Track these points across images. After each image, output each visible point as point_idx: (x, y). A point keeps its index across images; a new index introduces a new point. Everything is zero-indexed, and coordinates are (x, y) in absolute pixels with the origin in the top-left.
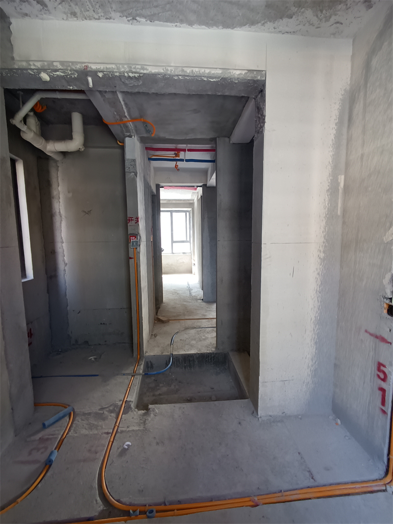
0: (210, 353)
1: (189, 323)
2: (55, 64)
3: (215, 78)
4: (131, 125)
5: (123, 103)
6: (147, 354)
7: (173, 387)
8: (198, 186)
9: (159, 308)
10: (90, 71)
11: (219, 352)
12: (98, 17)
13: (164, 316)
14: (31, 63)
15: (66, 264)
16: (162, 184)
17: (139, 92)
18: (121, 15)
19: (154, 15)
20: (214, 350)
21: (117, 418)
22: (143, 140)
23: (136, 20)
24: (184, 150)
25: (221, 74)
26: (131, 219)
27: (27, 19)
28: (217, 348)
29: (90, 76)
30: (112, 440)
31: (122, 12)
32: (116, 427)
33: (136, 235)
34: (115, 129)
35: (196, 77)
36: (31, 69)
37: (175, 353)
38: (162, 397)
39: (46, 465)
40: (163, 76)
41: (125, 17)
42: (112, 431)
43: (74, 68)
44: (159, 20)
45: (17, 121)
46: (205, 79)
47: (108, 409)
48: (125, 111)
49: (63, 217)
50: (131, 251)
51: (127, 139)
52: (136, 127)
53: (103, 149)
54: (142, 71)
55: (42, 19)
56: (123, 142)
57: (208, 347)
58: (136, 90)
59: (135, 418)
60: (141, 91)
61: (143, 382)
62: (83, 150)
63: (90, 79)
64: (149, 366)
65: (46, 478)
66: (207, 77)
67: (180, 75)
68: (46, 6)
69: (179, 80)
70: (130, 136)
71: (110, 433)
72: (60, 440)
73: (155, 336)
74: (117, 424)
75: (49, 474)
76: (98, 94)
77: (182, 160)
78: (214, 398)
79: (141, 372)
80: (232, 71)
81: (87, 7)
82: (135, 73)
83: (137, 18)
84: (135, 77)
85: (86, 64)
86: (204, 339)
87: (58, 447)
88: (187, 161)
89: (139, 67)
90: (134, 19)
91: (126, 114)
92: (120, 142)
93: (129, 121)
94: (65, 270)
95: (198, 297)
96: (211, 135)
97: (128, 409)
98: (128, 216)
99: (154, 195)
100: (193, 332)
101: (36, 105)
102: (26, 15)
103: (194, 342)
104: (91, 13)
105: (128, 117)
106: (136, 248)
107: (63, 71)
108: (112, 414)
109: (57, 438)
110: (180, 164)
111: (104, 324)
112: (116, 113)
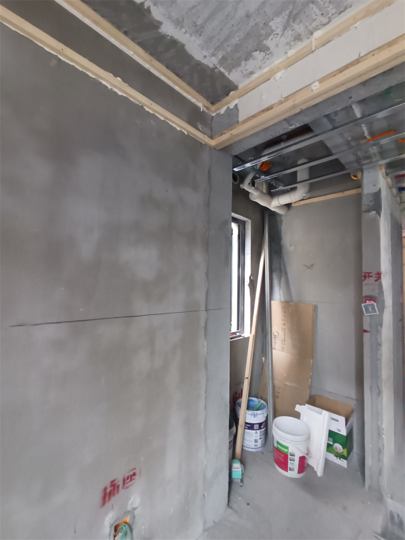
26: (367, 275)
33: (376, 298)
45: (246, 186)
50: (366, 319)
62: (307, 197)
92: (355, 176)
98: (364, 271)
101: (263, 164)
105: (367, 137)
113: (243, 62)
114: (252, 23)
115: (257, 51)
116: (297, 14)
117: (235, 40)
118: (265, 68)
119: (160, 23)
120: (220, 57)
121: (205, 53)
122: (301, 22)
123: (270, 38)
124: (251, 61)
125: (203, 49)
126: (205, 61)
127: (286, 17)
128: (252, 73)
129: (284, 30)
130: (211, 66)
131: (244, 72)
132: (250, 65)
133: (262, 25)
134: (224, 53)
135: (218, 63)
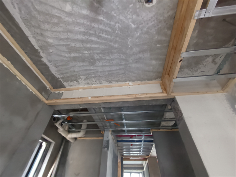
12: (97, 83)
18: (106, 81)
23: (111, 82)
44: (120, 81)
45: (57, 125)
48: (105, 117)
60: (112, 106)
62: (84, 136)
68: (79, 82)
76: (93, 110)
81: (93, 80)
88: (138, 141)
92: (103, 132)
101: (68, 117)
104: (95, 82)
105: (106, 119)
113: (70, 82)
114: (75, 73)
115: (75, 81)
116: (88, 78)
117: (69, 75)
118: (77, 86)
120: (62, 77)
121: (56, 73)
122: (90, 80)
123: (80, 80)
124: (72, 82)
125: (56, 71)
126: (56, 75)
127: (86, 77)
128: (72, 86)
129: (85, 80)
130: (57, 77)
131: (69, 84)
132: (72, 83)
133: (78, 75)
134: (64, 76)
135: (60, 78)
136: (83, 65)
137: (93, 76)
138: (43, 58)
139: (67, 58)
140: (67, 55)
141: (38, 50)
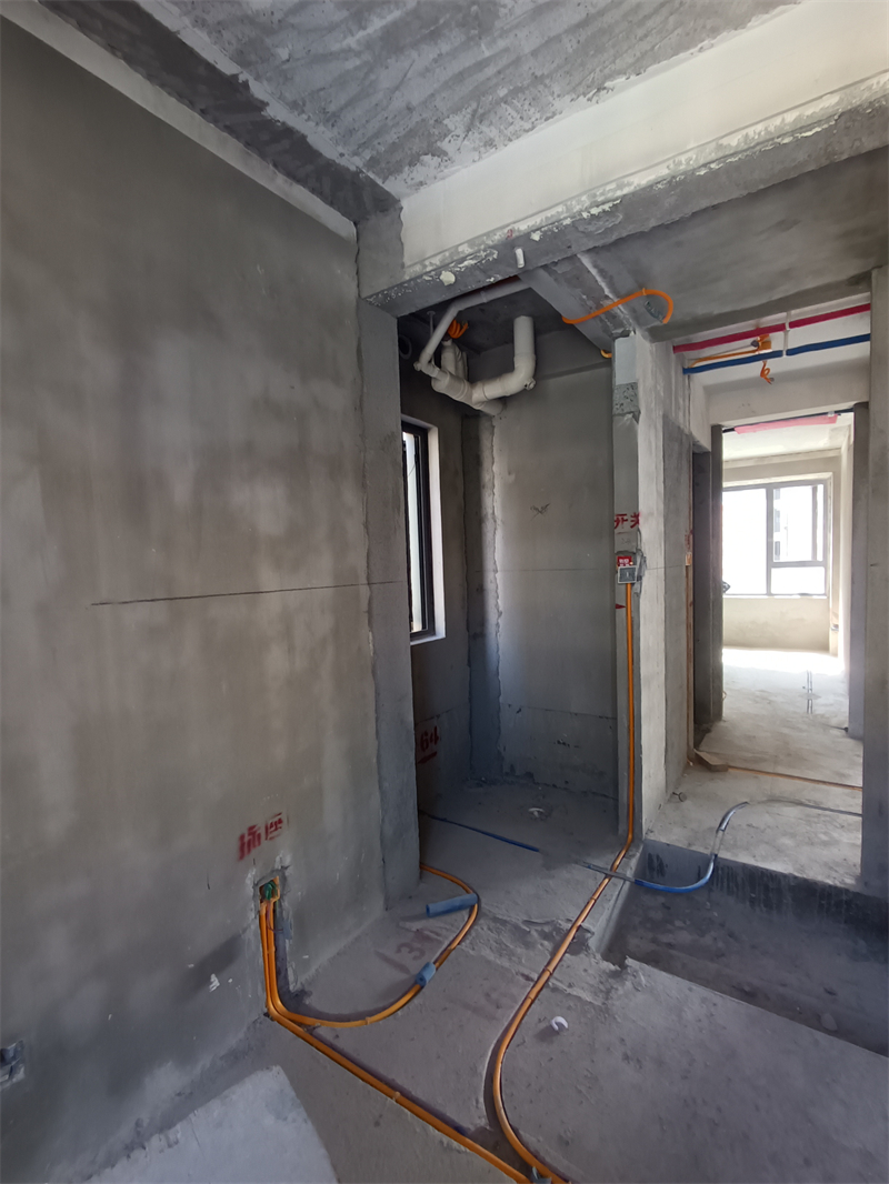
0: (835, 888)
1: (785, 787)
2: (460, 249)
3: (819, 123)
4: (622, 311)
5: (594, 272)
6: (652, 837)
7: (707, 940)
8: (838, 412)
9: (708, 731)
10: (518, 238)
11: (866, 892)
12: (530, 126)
13: (716, 754)
14: (427, 263)
15: (500, 614)
16: (728, 424)
17: (622, 239)
18: (574, 96)
19: (644, 54)
20: (850, 881)
21: (553, 954)
22: (655, 335)
23: (605, 88)
24: (781, 328)
25: (838, 104)
26: (620, 519)
27: (423, 190)
28: (861, 879)
29: (519, 246)
30: (532, 996)
31: (574, 90)
32: (547, 975)
33: (632, 555)
34: (590, 330)
35: (758, 148)
36: (427, 273)
37: (723, 855)
38: (673, 952)
39: (416, 983)
40: (670, 182)
41: (582, 97)
42: (535, 977)
43: (490, 243)
44: (656, 60)
45: (424, 364)
46: (786, 141)
47: (539, 928)
48: (603, 285)
49: (499, 522)
50: (620, 590)
51: (620, 345)
52: (633, 311)
53: (576, 375)
54: (619, 193)
55: (443, 179)
56: (610, 350)
57: (831, 868)
58: (614, 237)
59: (590, 971)
60: (624, 235)
61: (631, 899)
62: (532, 386)
63: (519, 252)
64: (655, 866)
65: (411, 1005)
66: (793, 133)
67: (713, 162)
68: (445, 154)
69: (714, 174)
70: (625, 334)
71: (532, 980)
72: (445, 950)
73: (682, 798)
74: (551, 968)
75: (416, 1001)
76: (542, 273)
77: (777, 354)
78: (828, 1020)
79: (629, 873)
80: (874, 81)
81: (509, 117)
82: (603, 203)
83: (606, 85)
84: (604, 211)
85: (509, 228)
86: (825, 844)
87: (440, 961)
88: (791, 352)
89: (613, 186)
90: (599, 90)
91: (607, 292)
92: (606, 352)
93: (616, 304)
94: (498, 624)
95: (834, 722)
96: (853, 268)
97: (579, 946)
98: (616, 512)
99: (706, 453)
100: (792, 812)
101: (451, 325)
102: (421, 184)
103: (787, 841)
104: (519, 124)
105: (611, 296)
106: (632, 584)
107: (473, 256)
108: (546, 943)
109: (440, 943)
110: (774, 365)
111: (564, 744)
112: (584, 297)
113: (406, 168)
114: (416, 118)
115: (426, 154)
116: (483, 115)
117: (392, 137)
119: (264, 104)
120: (368, 158)
121: (340, 149)
122: (491, 123)
123: (447, 140)
124: (419, 168)
125: (337, 144)
126: (343, 162)
127: (469, 116)
129: (468, 131)
130: (353, 168)
132: (419, 173)
133: (432, 122)
134: (374, 153)
135: (364, 165)
136: (440, 55)
137: (502, 92)
138: (267, 104)
139: (358, 54)
140: (351, 42)
141: (235, 77)
